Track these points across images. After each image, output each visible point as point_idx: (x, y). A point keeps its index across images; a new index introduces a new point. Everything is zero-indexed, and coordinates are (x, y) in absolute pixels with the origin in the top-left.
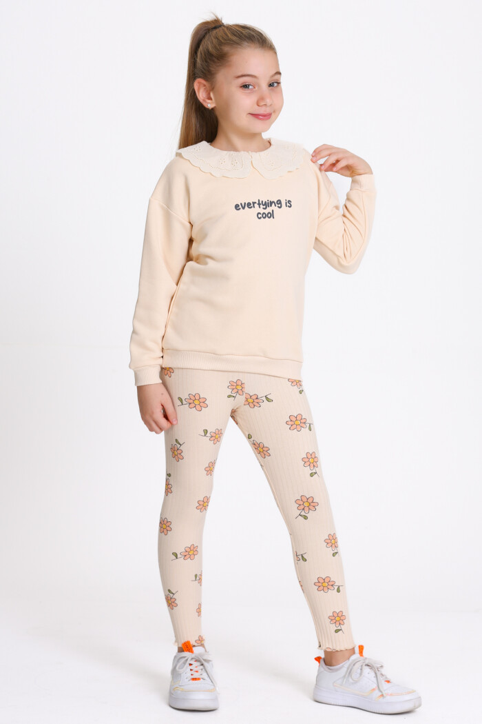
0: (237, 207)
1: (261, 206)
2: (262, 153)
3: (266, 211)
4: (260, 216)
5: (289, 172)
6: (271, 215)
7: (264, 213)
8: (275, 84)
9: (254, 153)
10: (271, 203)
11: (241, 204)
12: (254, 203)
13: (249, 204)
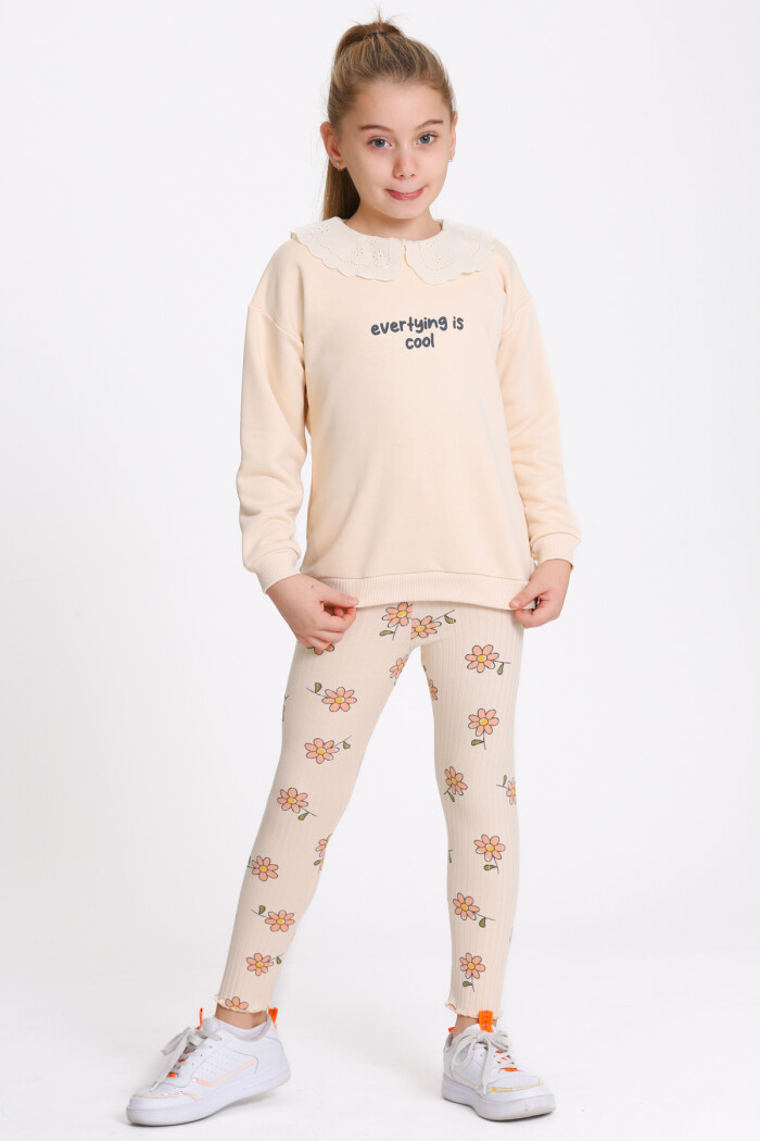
0: (374, 330)
1: (414, 328)
2: (424, 243)
3: (422, 336)
4: (410, 344)
5: (464, 274)
6: (429, 342)
7: (418, 339)
8: (431, 139)
9: (411, 242)
10: (431, 322)
11: (382, 325)
12: (402, 323)
13: (394, 325)
